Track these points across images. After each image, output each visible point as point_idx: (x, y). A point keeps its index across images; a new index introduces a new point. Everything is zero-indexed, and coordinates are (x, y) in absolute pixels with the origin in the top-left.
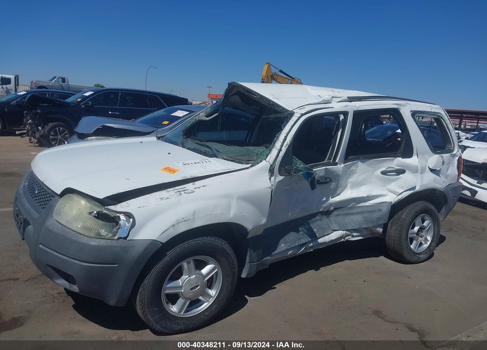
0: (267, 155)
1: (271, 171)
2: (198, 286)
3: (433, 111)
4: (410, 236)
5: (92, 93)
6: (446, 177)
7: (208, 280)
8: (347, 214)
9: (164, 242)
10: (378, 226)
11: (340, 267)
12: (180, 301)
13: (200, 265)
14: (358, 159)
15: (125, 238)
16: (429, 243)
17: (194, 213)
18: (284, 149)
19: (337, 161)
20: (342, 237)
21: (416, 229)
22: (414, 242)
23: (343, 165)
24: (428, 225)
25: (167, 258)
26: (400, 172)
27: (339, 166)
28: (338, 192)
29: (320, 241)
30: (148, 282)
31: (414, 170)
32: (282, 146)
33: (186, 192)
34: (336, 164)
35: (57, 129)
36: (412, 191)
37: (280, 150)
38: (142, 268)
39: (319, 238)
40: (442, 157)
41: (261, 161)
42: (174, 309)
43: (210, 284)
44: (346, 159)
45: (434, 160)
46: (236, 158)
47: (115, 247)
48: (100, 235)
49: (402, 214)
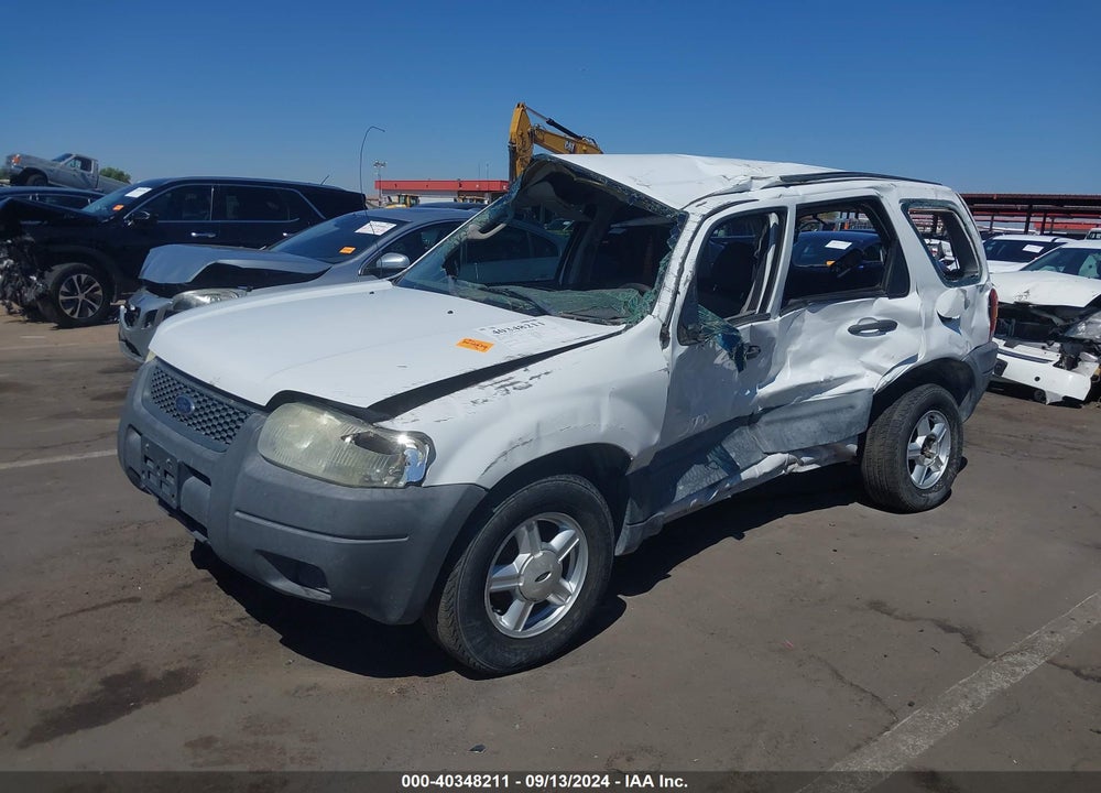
0: (652, 305)
1: (664, 338)
2: (548, 573)
3: (939, 198)
4: (909, 455)
5: (147, 190)
6: (971, 332)
7: (563, 560)
8: (787, 420)
9: (490, 488)
10: (847, 440)
11: (780, 527)
12: (516, 605)
13: (548, 532)
14: (805, 304)
15: (419, 484)
16: (943, 468)
17: (538, 425)
18: (683, 289)
19: (768, 311)
20: (782, 466)
21: (920, 441)
22: (917, 468)
23: (779, 318)
24: (940, 434)
25: (494, 520)
26: (887, 326)
27: (772, 320)
28: (771, 373)
29: (745, 475)
30: (462, 568)
31: (915, 321)
32: (677, 283)
33: (516, 385)
34: (767, 317)
35: (75, 277)
36: (911, 365)
37: (676, 292)
38: (453, 539)
39: (743, 470)
40: (964, 292)
41: (643, 318)
42: (505, 621)
43: (566, 570)
44: (784, 306)
45: (948, 299)
46: (583, 313)
47: (403, 501)
48: (371, 481)
49: (892, 413)
